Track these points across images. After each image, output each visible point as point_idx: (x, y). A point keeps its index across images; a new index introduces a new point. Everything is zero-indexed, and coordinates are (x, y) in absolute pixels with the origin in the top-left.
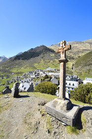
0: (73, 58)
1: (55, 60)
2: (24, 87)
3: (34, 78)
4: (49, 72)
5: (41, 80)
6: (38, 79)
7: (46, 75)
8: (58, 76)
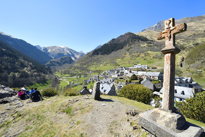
1: (149, 52)
2: (104, 89)
3: (116, 79)
4: (138, 71)
5: (127, 81)
6: (122, 80)
7: (134, 75)
8: (153, 77)
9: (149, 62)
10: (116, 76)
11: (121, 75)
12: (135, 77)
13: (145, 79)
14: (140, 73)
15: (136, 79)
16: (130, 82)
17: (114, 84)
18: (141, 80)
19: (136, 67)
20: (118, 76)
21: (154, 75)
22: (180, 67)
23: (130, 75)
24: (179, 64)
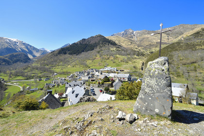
0: (143, 55)
1: (118, 56)
2: (75, 93)
3: (87, 81)
4: (109, 73)
5: (99, 83)
6: (94, 82)
7: (106, 77)
8: (124, 78)
9: (118, 65)
10: (87, 78)
11: (92, 77)
12: (107, 79)
13: (117, 81)
14: (111, 75)
15: (109, 81)
16: (103, 84)
17: (86, 86)
18: (113, 81)
19: (106, 69)
20: (89, 78)
21: (124, 77)
22: (141, 70)
23: (102, 77)
24: (140, 68)
